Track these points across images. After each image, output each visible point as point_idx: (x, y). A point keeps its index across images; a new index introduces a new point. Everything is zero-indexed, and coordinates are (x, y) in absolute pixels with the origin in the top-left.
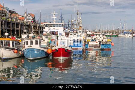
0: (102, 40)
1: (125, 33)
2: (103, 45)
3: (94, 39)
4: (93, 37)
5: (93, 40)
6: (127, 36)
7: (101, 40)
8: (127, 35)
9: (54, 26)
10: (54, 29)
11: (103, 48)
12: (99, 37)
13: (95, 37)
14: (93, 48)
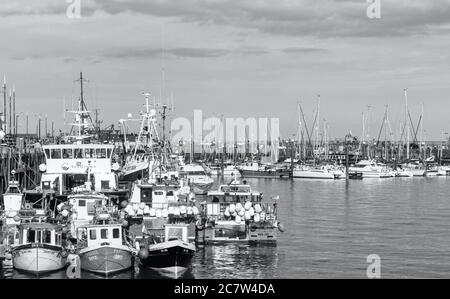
0: (253, 217)
1: (318, 162)
2: (254, 228)
3: (228, 214)
4: (227, 208)
5: (226, 218)
6: (326, 174)
7: (248, 217)
8: (326, 171)
9: (80, 156)
10: (79, 164)
11: (254, 239)
12: (243, 209)
13: (232, 207)
14: (228, 239)
